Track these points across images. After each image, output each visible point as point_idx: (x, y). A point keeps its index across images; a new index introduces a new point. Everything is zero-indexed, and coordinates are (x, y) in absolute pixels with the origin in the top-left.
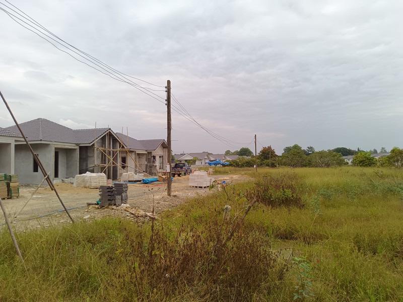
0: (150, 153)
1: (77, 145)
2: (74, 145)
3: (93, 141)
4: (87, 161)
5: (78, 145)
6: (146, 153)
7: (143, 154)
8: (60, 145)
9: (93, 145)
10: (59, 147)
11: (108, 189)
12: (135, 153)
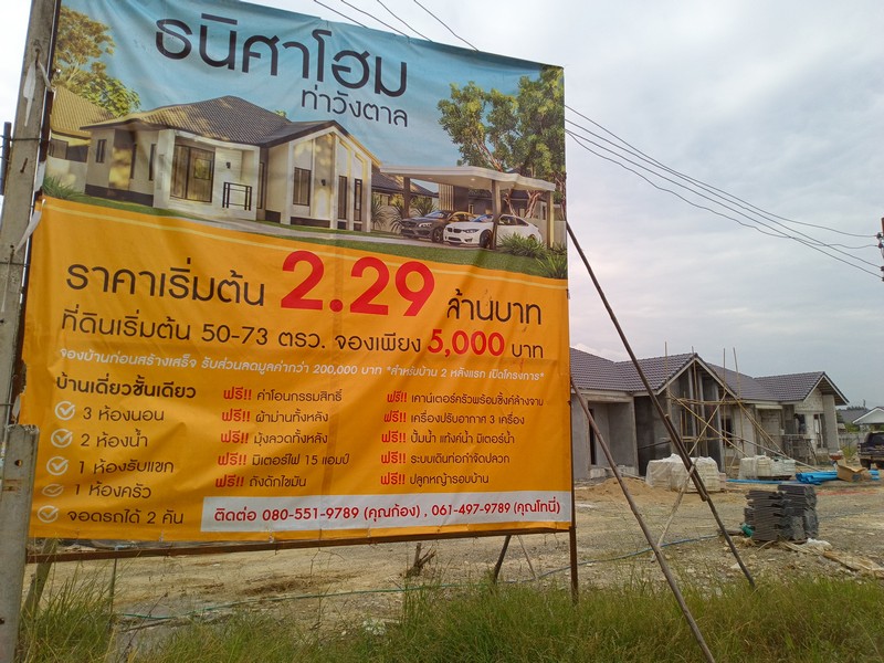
0: (789, 408)
1: (629, 393)
2: (624, 394)
3: (663, 384)
4: (652, 429)
5: (630, 395)
6: (780, 407)
7: (771, 410)
8: (597, 396)
9: (664, 392)
10: (596, 399)
11: (771, 498)
12: (754, 408)
